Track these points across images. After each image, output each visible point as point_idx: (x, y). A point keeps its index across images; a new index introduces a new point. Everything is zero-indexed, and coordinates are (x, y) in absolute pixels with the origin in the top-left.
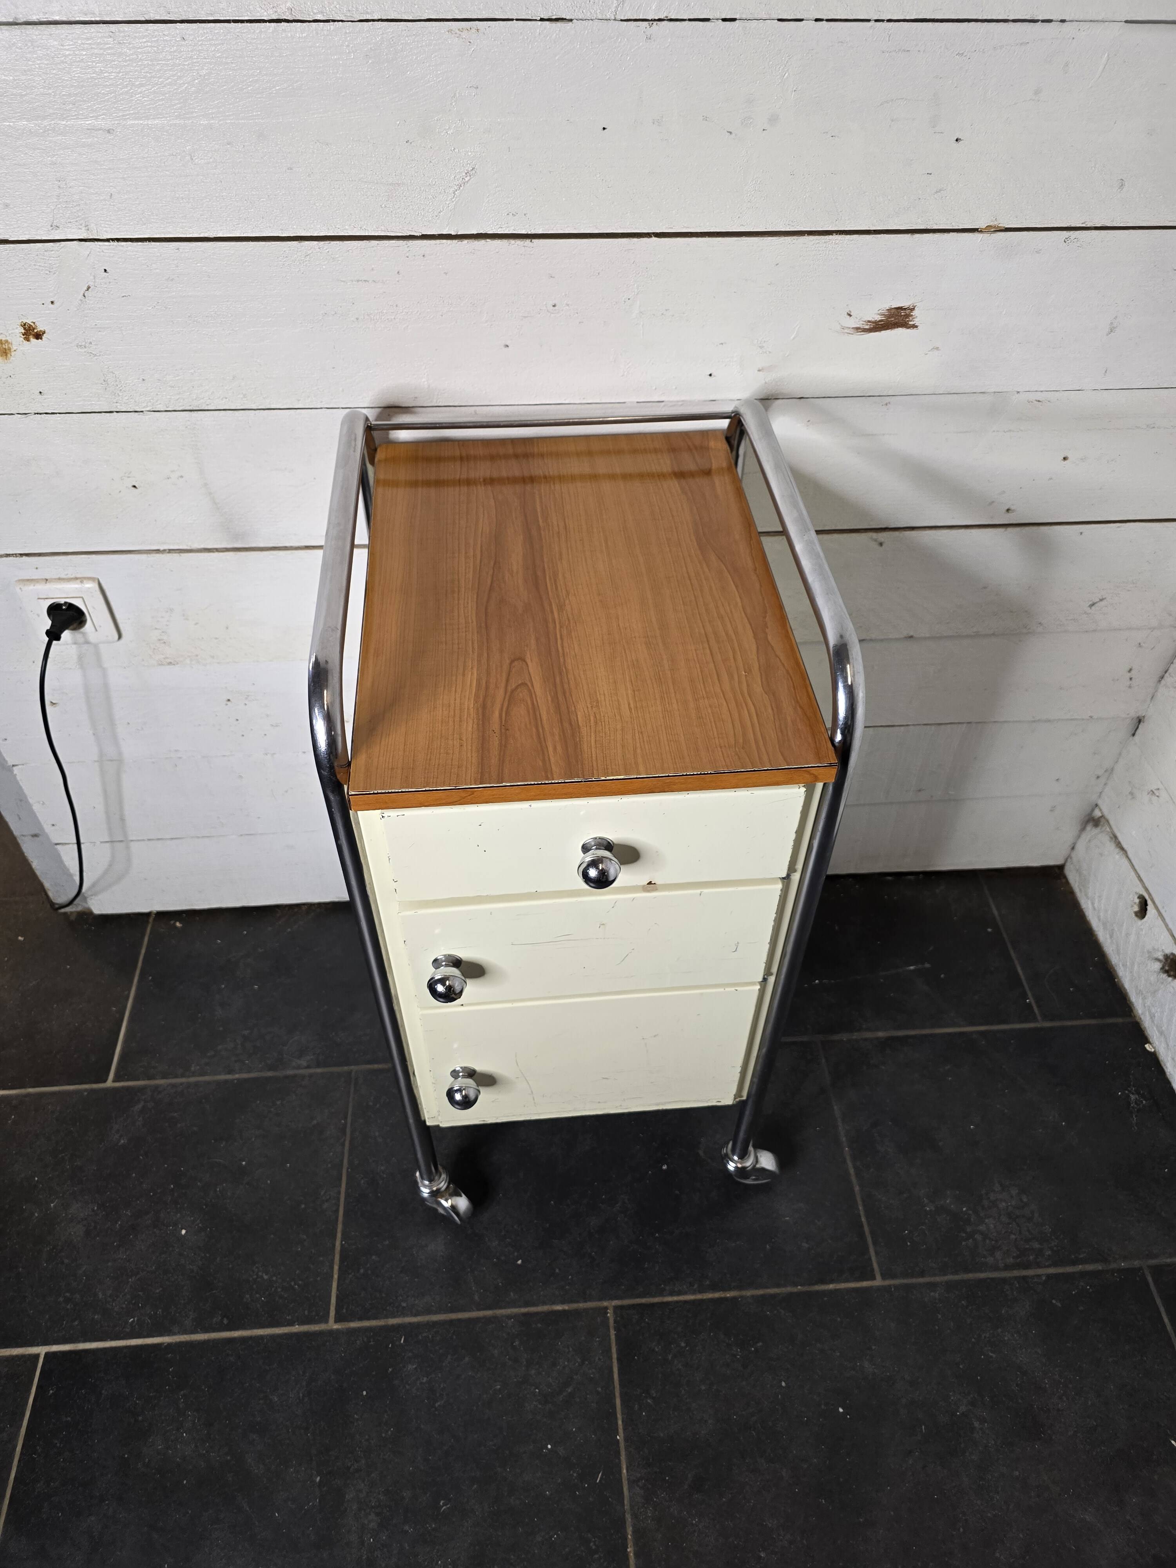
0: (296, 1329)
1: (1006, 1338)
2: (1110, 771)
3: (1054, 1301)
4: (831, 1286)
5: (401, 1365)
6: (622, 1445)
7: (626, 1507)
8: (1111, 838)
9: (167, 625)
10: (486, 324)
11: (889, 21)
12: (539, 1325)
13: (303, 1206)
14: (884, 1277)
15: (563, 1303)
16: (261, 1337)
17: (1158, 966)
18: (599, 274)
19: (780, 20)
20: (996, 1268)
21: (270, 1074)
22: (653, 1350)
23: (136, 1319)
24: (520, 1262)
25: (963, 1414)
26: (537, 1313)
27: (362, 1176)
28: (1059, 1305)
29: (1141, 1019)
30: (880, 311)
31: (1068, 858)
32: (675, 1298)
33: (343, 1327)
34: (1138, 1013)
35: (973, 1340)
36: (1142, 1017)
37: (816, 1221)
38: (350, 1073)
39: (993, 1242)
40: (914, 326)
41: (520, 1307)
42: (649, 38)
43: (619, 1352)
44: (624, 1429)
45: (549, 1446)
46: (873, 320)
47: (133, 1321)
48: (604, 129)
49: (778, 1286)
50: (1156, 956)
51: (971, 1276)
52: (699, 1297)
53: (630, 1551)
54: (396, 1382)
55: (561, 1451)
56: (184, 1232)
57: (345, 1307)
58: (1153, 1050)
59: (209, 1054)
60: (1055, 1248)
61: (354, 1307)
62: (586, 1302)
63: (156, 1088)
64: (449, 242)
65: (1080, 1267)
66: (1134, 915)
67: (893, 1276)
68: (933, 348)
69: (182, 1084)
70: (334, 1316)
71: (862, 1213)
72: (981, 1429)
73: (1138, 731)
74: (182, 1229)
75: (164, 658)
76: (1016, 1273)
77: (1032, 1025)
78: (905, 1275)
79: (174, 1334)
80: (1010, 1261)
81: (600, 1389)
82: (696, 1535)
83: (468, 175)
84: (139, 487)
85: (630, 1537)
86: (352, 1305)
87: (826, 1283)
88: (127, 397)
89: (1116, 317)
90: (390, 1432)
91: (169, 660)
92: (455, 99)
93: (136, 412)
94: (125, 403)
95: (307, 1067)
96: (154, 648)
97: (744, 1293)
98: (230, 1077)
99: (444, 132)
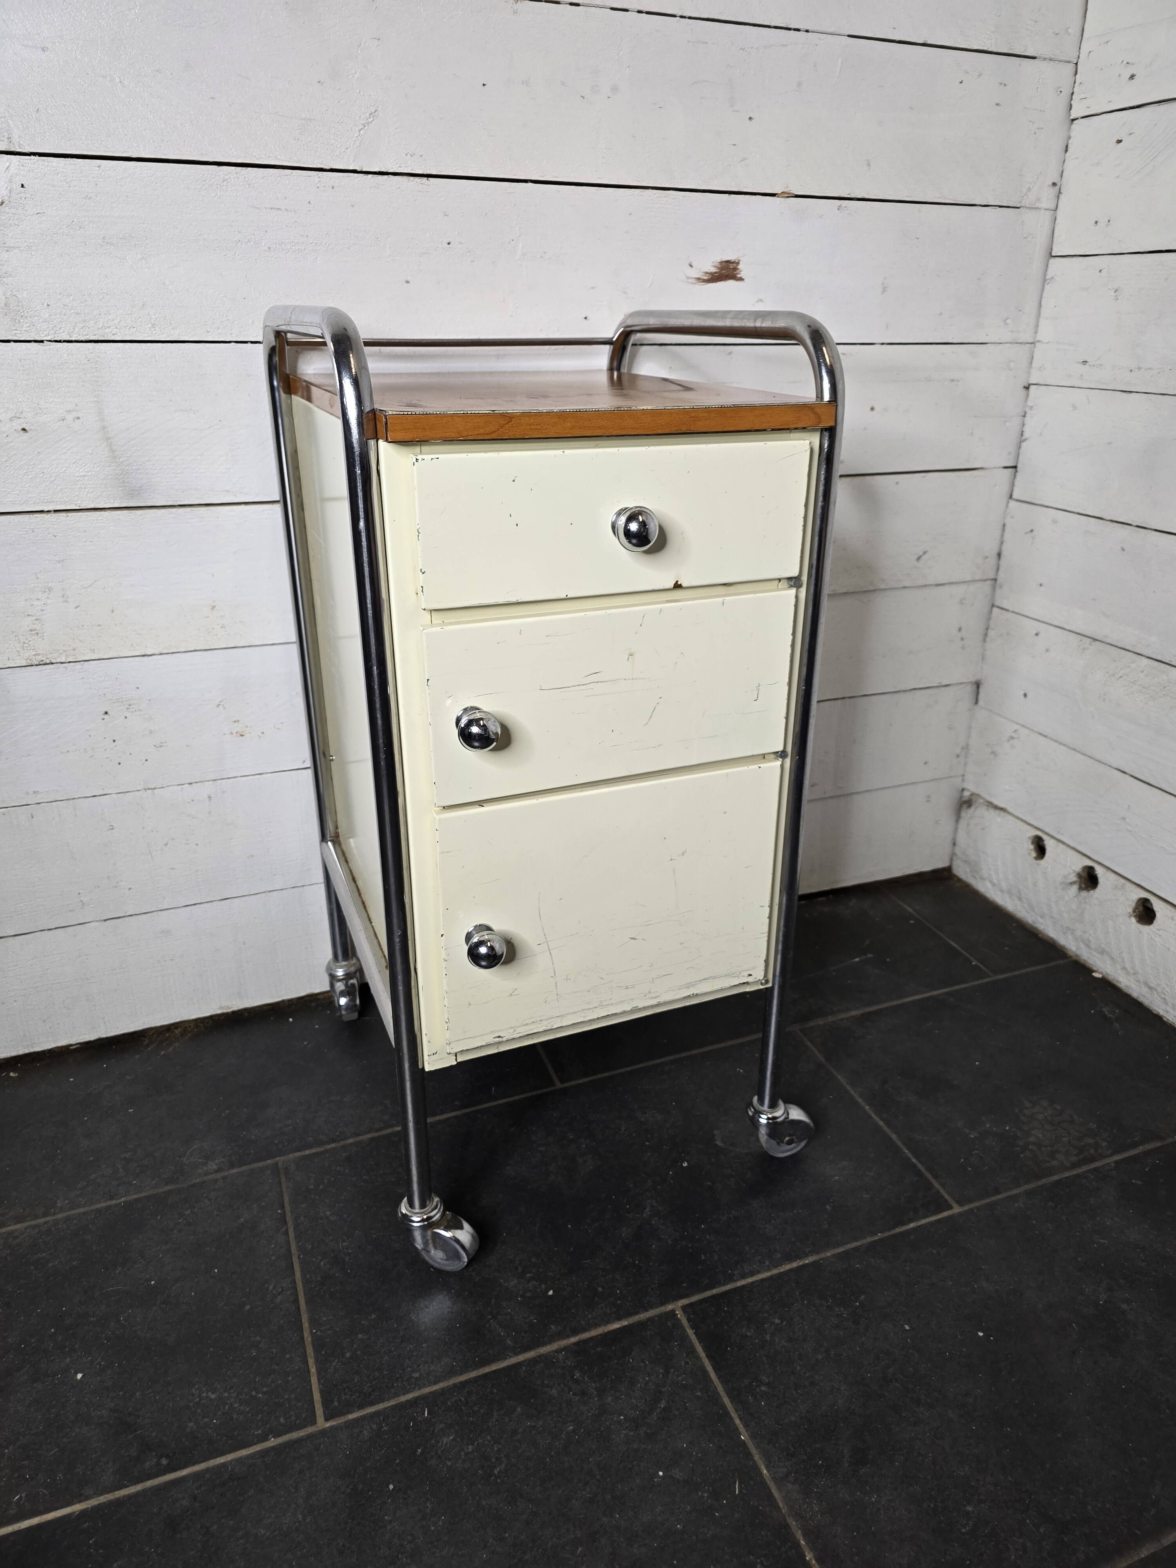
0: (272, 1442)
1: (1108, 1224)
2: (966, 748)
3: (1134, 1181)
4: (912, 1225)
5: (433, 1441)
6: (750, 1444)
7: (783, 1511)
8: (988, 806)
9: (42, 610)
10: (389, 259)
11: (690, 18)
12: (599, 1349)
13: (248, 1307)
14: (960, 1203)
15: (619, 1319)
16: (224, 1465)
17: (1075, 888)
18: (486, 214)
19: (612, 9)
21: (169, 1188)
22: (746, 1336)
23: (23, 1495)
24: (551, 1293)
26: (592, 1339)
27: (320, 1258)
28: (1139, 1183)
29: (1077, 955)
30: (714, 264)
31: (953, 855)
32: (750, 1280)
33: (340, 1422)
34: (1073, 952)
35: (1078, 1234)
36: (1078, 952)
37: (868, 1173)
38: (277, 1164)
40: (741, 279)
41: (568, 1337)
42: (515, 12)
43: (705, 1349)
44: (746, 1426)
45: (661, 1473)
46: (710, 271)
47: (21, 1498)
48: (484, 85)
49: (856, 1239)
50: (1070, 881)
51: (1043, 1181)
52: (775, 1271)
54: (433, 1462)
55: (677, 1474)
56: (79, 1376)
57: (336, 1399)
58: (1101, 976)
59: (79, 1186)
60: (1109, 1139)
61: (348, 1397)
62: (647, 1311)
63: (10, 1233)
64: (356, 175)
65: (1141, 1149)
66: (1034, 861)
67: (970, 1201)
68: (758, 300)
69: (45, 1223)
70: (322, 1414)
71: (910, 1155)
72: (1131, 1309)
73: (981, 695)
75: (34, 655)
76: (1085, 1168)
77: (987, 980)
78: (980, 1196)
79: (87, 1498)
80: (1074, 1159)
81: (699, 1394)
82: (882, 1513)
83: (371, 116)
84: (29, 430)
85: (803, 1542)
86: (346, 1394)
87: (904, 1224)
88: (28, 324)
89: (885, 278)
90: (441, 1523)
91: (40, 658)
92: (360, 48)
93: (36, 341)
94: (25, 331)
95: (217, 1171)
96: (24, 643)
97: (823, 1255)
98: (114, 1202)
99: (351, 76)
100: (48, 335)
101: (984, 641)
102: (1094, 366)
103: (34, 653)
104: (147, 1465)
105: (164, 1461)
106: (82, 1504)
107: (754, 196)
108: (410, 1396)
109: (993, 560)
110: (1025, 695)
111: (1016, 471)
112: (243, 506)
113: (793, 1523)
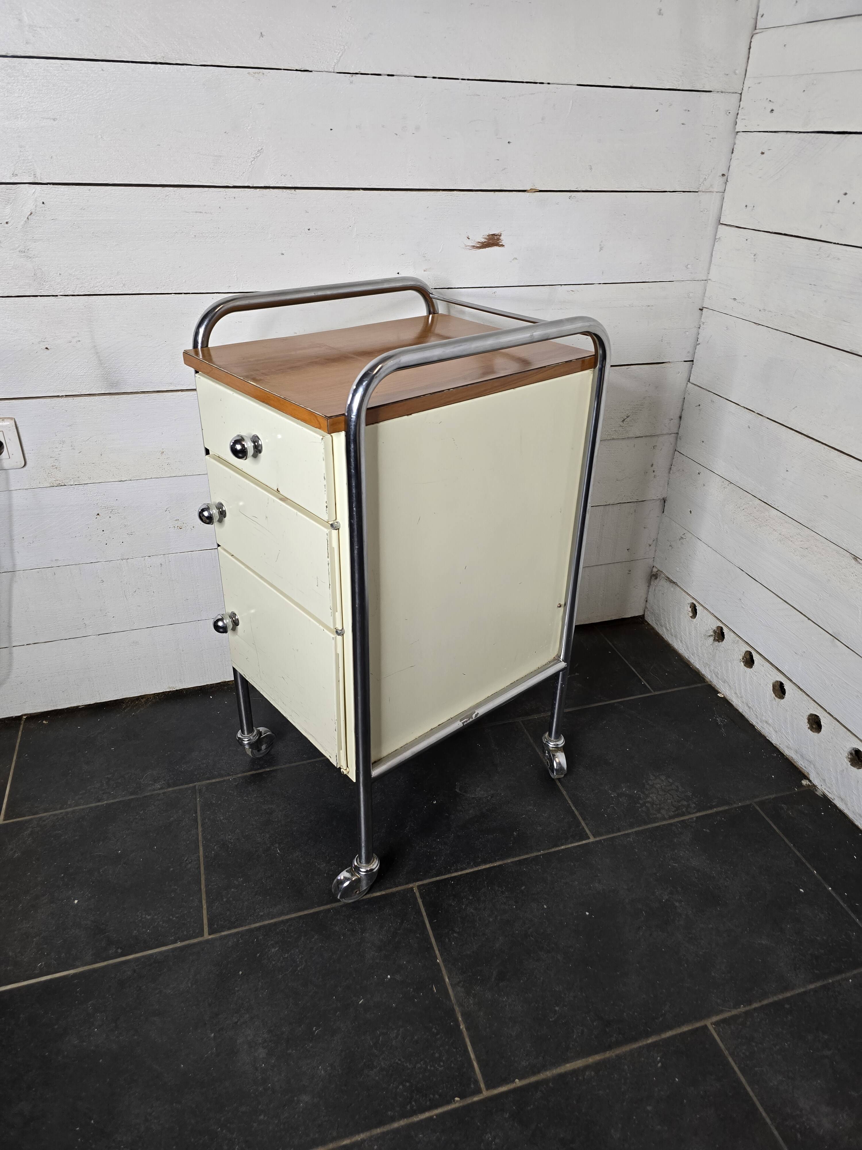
0: (179, 944)
1: (681, 854)
2: (656, 541)
3: (704, 830)
4: (562, 847)
6: (441, 965)
7: (453, 1001)
9: (59, 454)
10: (271, 240)
11: (468, 80)
13: (172, 869)
14: (595, 837)
15: (380, 890)
16: (152, 955)
17: (711, 640)
18: (333, 211)
19: (417, 77)
20: (664, 819)
21: (132, 797)
22: (451, 905)
23: (43, 963)
25: (666, 900)
26: (363, 900)
27: (215, 844)
29: (711, 681)
32: (460, 873)
34: (708, 679)
35: (661, 859)
38: (194, 787)
39: (658, 806)
40: (502, 246)
42: (351, 83)
43: (427, 910)
44: (441, 955)
46: (481, 241)
48: (331, 130)
49: (527, 853)
50: (709, 634)
51: (650, 826)
52: (476, 869)
53: (463, 1028)
55: (398, 977)
56: (76, 901)
57: (216, 924)
58: (723, 696)
59: (81, 792)
60: (697, 803)
61: (223, 922)
62: (397, 887)
63: (41, 818)
64: (249, 190)
65: (716, 810)
67: (601, 835)
68: (514, 259)
71: (572, 805)
72: (681, 906)
74: (74, 900)
75: (55, 481)
76: (677, 820)
78: (608, 832)
79: (77, 967)
81: (418, 935)
82: (508, 1007)
83: (259, 152)
84: (51, 348)
85: (460, 1019)
86: (221, 921)
87: (559, 846)
88: (48, 286)
89: (602, 242)
90: (265, 993)
91: (58, 482)
92: (251, 110)
93: (53, 296)
94: (46, 290)
95: (160, 789)
96: (49, 473)
97: (506, 861)
98: (100, 804)
99: (246, 128)
100: (59, 293)
101: (669, 473)
102: (739, 302)
103: (55, 479)
104: (110, 952)
105: (119, 951)
106: (75, 970)
107: (511, 193)
108: (257, 925)
109: (676, 421)
110: (691, 512)
111: (693, 364)
112: (180, 393)
113: (457, 1009)
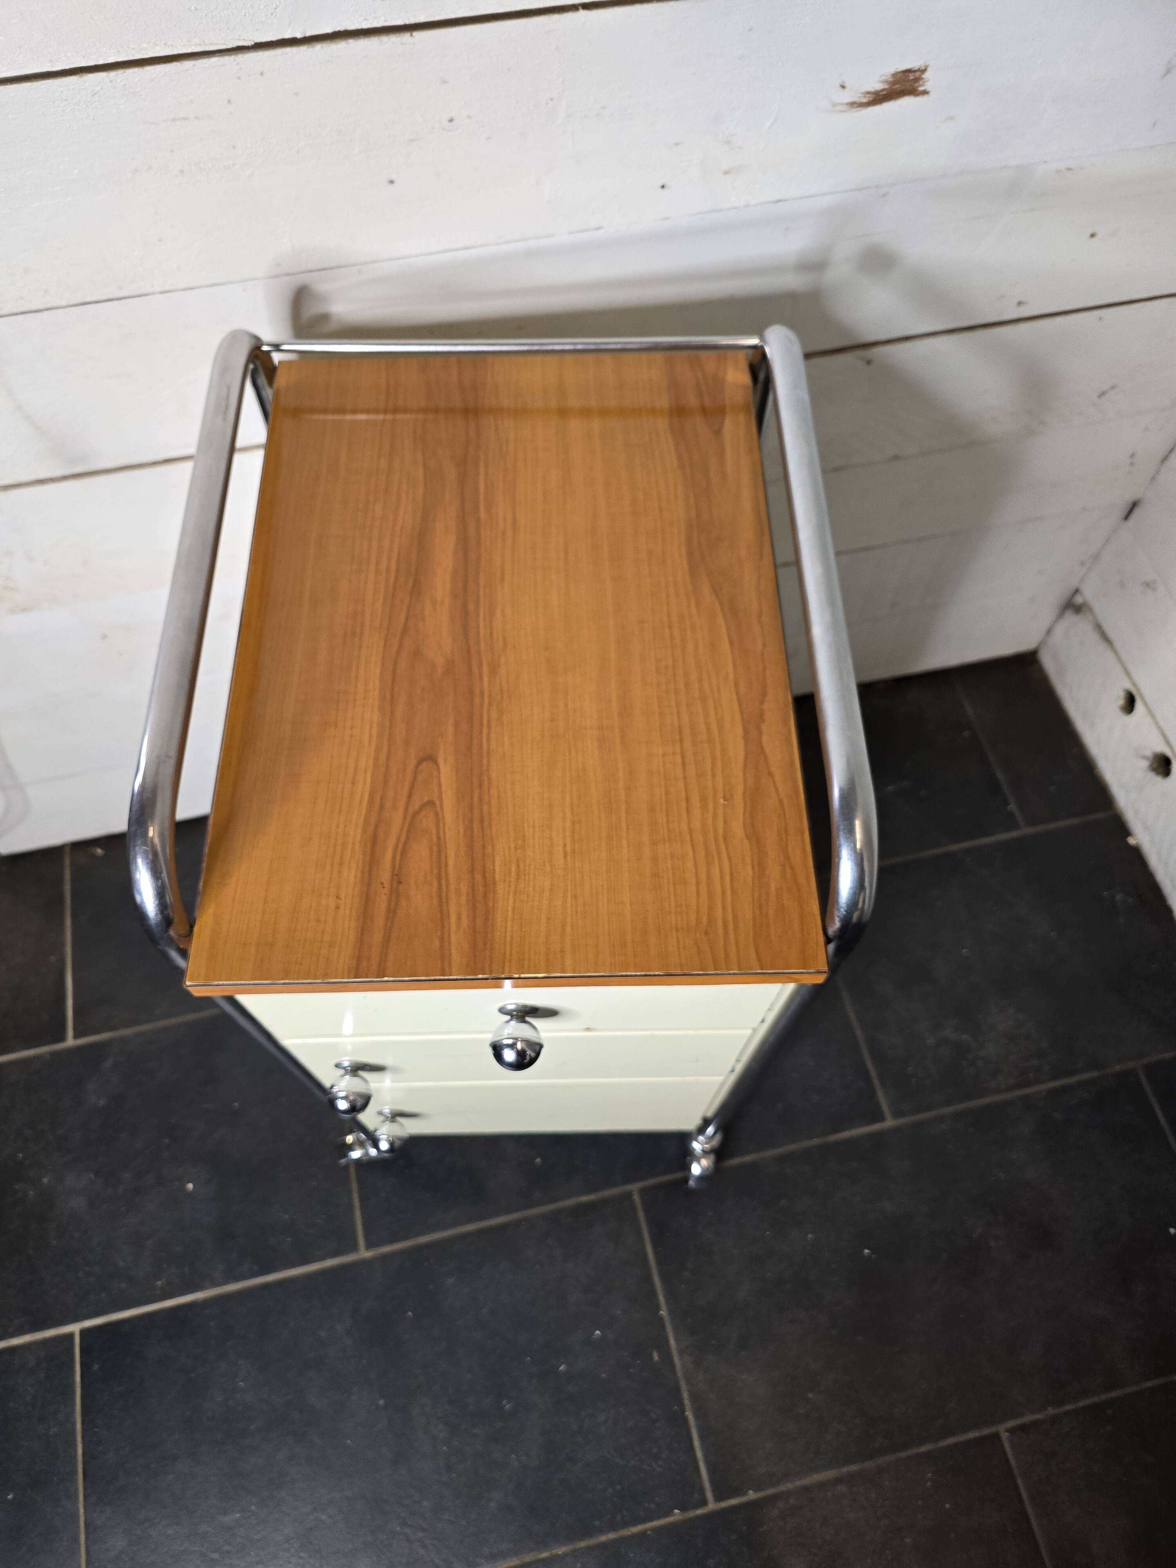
1: (1013, 1158)
2: (1096, 557)
3: (1055, 1115)
4: (845, 1134)
5: (441, 1281)
6: (666, 1319)
7: (679, 1376)
8: (1095, 627)
9: (9, 571)
10: (360, 157)
12: (569, 1220)
14: (894, 1117)
15: (589, 1193)
20: (999, 1091)
22: (683, 1225)
23: (164, 1280)
25: (979, 1236)
26: (566, 1208)
28: (1060, 1117)
29: (1122, 812)
30: (882, 78)
31: (1042, 644)
33: (375, 1253)
34: (1120, 806)
36: (1124, 810)
37: (824, 1073)
39: (994, 1066)
40: (925, 93)
41: (548, 1204)
43: (651, 1235)
44: (667, 1305)
45: (598, 1333)
46: (873, 90)
47: (162, 1282)
49: (795, 1142)
50: (1144, 753)
51: (974, 1103)
53: (690, 1415)
54: (439, 1298)
55: (609, 1334)
56: (190, 1186)
57: (373, 1233)
58: (1136, 844)
60: (1053, 1062)
61: (382, 1232)
62: (611, 1188)
64: (295, 49)
65: (1075, 1078)
66: (1119, 708)
67: (904, 1115)
68: (946, 119)
69: (150, 1030)
70: (363, 1245)
71: (867, 1058)
73: (1132, 515)
74: (188, 1183)
75: (15, 605)
76: (1017, 1093)
77: (1015, 834)
78: (914, 1112)
79: (204, 1289)
80: (1012, 1081)
81: (637, 1270)
82: (747, 1389)
85: (686, 1401)
86: (381, 1229)
87: (839, 1132)
90: (442, 1345)
97: (764, 1155)
113: (684, 1386)
